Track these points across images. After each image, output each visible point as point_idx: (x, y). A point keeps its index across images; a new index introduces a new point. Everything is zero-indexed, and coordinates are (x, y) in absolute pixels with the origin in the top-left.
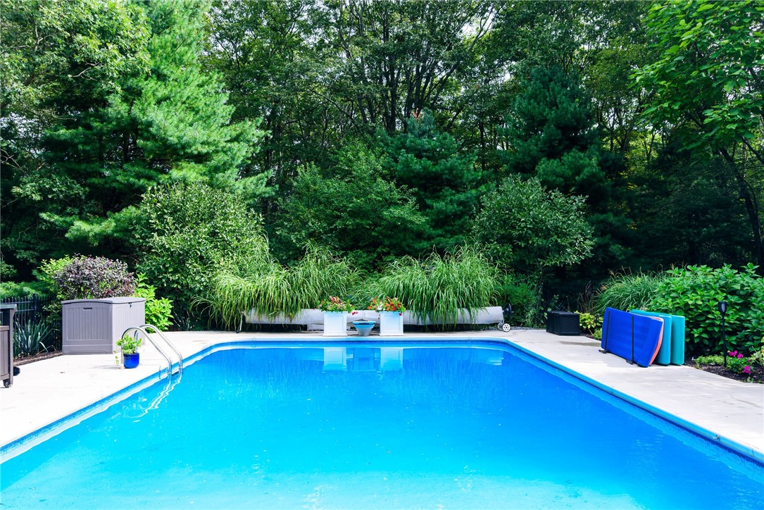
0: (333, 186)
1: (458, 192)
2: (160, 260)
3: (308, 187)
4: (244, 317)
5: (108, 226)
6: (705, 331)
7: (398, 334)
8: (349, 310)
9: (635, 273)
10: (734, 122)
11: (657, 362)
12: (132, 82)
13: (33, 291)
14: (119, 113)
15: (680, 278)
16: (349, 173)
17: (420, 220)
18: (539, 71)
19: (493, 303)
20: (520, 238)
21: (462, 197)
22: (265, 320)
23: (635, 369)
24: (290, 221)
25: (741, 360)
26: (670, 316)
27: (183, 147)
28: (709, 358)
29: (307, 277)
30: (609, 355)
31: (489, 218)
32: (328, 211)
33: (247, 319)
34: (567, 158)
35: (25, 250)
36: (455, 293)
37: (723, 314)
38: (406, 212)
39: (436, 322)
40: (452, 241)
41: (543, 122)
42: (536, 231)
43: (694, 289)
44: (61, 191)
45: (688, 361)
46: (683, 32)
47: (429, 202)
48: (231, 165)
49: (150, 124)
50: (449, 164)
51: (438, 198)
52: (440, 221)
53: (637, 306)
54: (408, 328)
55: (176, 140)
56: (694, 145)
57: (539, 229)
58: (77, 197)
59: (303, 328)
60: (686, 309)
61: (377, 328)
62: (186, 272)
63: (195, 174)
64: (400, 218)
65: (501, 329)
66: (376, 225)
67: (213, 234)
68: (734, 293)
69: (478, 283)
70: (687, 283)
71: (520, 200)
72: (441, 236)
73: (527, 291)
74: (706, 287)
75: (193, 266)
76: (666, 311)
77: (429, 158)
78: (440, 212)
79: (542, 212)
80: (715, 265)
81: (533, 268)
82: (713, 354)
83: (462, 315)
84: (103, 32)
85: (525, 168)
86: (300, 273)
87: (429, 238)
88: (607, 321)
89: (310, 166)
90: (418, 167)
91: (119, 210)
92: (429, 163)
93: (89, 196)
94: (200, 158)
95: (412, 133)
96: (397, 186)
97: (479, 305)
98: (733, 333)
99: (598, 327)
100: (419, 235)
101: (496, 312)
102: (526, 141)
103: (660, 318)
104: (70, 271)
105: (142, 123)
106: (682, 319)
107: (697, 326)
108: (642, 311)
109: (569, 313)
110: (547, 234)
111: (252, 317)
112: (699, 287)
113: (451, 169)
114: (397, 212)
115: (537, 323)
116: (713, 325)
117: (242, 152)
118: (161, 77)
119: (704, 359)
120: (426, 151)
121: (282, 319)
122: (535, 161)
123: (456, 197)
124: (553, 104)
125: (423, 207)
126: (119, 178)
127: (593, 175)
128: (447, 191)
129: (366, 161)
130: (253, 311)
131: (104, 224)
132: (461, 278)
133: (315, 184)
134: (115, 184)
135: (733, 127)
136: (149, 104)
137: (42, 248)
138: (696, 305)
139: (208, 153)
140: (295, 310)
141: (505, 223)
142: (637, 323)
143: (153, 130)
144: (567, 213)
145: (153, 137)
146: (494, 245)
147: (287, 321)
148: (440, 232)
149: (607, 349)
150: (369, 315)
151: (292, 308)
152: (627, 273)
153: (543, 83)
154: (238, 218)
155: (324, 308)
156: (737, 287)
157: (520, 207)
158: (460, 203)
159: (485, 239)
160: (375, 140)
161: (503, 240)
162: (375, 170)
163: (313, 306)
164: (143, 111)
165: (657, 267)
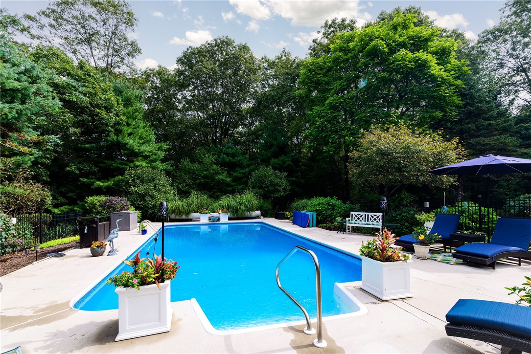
0: (195, 166)
1: (242, 169)
2: (135, 196)
3: (185, 167)
4: (170, 217)
5: (110, 183)
6: (322, 217)
7: (227, 221)
8: (209, 213)
9: (303, 199)
10: (332, 151)
11: (308, 227)
12: (117, 127)
13: (78, 209)
14: (113, 139)
15: (315, 201)
16: (202, 162)
17: (229, 180)
18: (271, 127)
19: (257, 210)
20: (265, 187)
21: (244, 171)
22: (178, 217)
23: (302, 228)
24: (179, 180)
25: (330, 225)
26: (312, 213)
27: (140, 153)
28: (323, 225)
29: (193, 202)
30: (295, 225)
31: (255, 180)
32: (194, 176)
33: (171, 217)
34: (280, 158)
35: (71, 192)
36: (245, 206)
37: (326, 212)
38: (223, 177)
39: (239, 216)
40: (240, 187)
41: (272, 145)
42: (271, 185)
43: (319, 204)
44: (88, 169)
45: (317, 226)
46: (317, 121)
47: (231, 173)
48: (158, 160)
49: (126, 144)
50: (238, 159)
51: (234, 171)
52: (236, 180)
53: (303, 210)
54: (230, 219)
55: (138, 151)
56: (320, 157)
57: (272, 184)
58: (94, 171)
59: (190, 220)
60: (316, 211)
61: (219, 220)
62: (145, 201)
63: (145, 164)
64: (221, 179)
65: (260, 218)
66: (212, 181)
67: (155, 186)
68: (330, 205)
69: (253, 203)
70: (317, 203)
71: (265, 174)
72: (236, 185)
73: (267, 205)
74: (323, 204)
75: (148, 198)
76: (311, 211)
77: (231, 157)
78: (235, 176)
79: (273, 178)
80: (326, 197)
81: (270, 197)
82: (324, 223)
83: (247, 214)
84: (106, 108)
85: (266, 162)
86: (190, 201)
87: (232, 186)
88: (294, 214)
89: (186, 159)
90: (227, 160)
91: (114, 177)
92: (232, 158)
93: (99, 171)
94: (146, 157)
95: (225, 147)
96: (220, 167)
97: (253, 210)
98: (330, 217)
99: (291, 217)
100: (228, 185)
101: (258, 212)
102: (266, 151)
103: (309, 213)
104: (107, 202)
105: (122, 143)
106: (315, 213)
107: (320, 216)
108: (304, 212)
109: (282, 212)
110: (275, 185)
111: (173, 216)
112: (321, 203)
113: (239, 161)
114: (220, 177)
115: (271, 216)
116: (324, 215)
117: (162, 154)
118: (128, 125)
119: (321, 225)
120: (231, 154)
121: (184, 217)
122: (269, 159)
123: (241, 171)
124: (276, 139)
125: (230, 175)
126: (114, 165)
127: (289, 165)
128: (238, 169)
129: (209, 158)
130: (173, 214)
131: (109, 183)
132: (246, 201)
133: (188, 166)
134: (111, 167)
135: (332, 153)
136: (125, 136)
137: (78, 192)
138: (319, 209)
139: (149, 155)
140: (189, 214)
141: (260, 182)
142: (302, 215)
143: (128, 146)
144: (281, 179)
145: (128, 149)
146: (257, 190)
147: (186, 218)
148: (235, 184)
149: (294, 223)
150: (215, 215)
151: (188, 213)
152: (300, 199)
153: (272, 131)
154: (163, 180)
155: (200, 213)
156: (331, 204)
157: (265, 177)
158: (243, 173)
159: (253, 187)
160: (210, 149)
161: (259, 188)
162: (212, 161)
163: (195, 212)
164: (123, 138)
165: (309, 197)
